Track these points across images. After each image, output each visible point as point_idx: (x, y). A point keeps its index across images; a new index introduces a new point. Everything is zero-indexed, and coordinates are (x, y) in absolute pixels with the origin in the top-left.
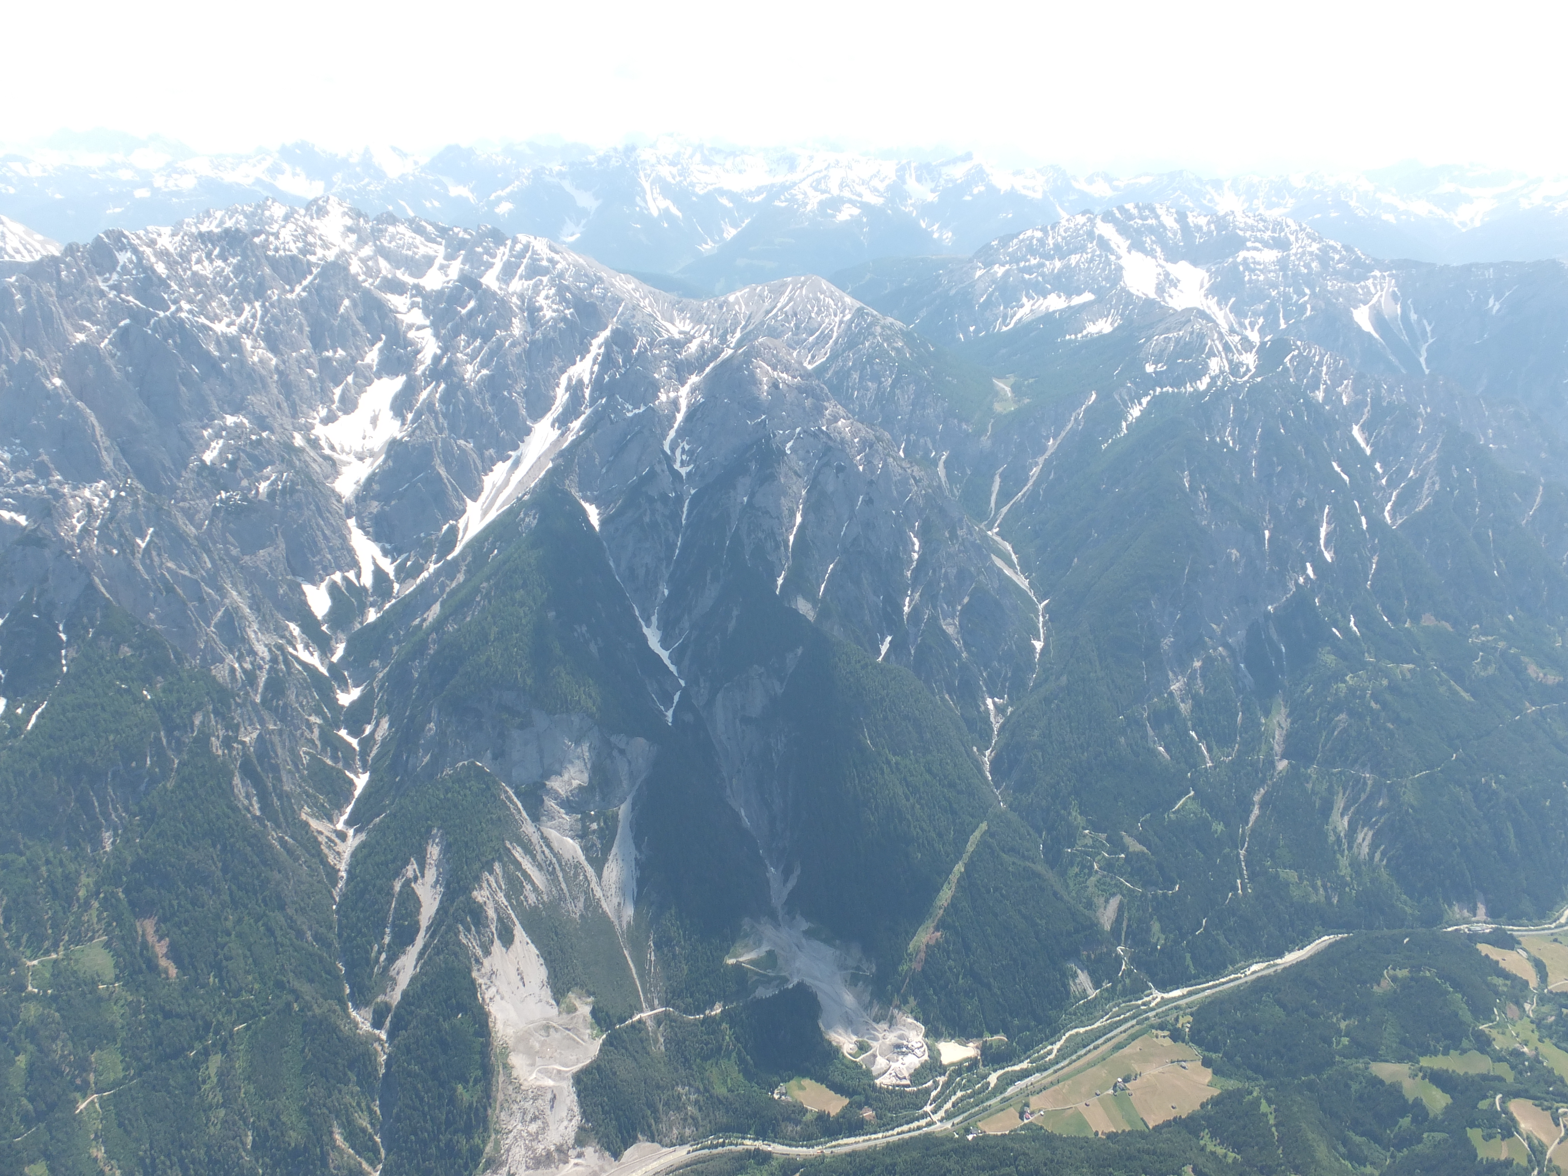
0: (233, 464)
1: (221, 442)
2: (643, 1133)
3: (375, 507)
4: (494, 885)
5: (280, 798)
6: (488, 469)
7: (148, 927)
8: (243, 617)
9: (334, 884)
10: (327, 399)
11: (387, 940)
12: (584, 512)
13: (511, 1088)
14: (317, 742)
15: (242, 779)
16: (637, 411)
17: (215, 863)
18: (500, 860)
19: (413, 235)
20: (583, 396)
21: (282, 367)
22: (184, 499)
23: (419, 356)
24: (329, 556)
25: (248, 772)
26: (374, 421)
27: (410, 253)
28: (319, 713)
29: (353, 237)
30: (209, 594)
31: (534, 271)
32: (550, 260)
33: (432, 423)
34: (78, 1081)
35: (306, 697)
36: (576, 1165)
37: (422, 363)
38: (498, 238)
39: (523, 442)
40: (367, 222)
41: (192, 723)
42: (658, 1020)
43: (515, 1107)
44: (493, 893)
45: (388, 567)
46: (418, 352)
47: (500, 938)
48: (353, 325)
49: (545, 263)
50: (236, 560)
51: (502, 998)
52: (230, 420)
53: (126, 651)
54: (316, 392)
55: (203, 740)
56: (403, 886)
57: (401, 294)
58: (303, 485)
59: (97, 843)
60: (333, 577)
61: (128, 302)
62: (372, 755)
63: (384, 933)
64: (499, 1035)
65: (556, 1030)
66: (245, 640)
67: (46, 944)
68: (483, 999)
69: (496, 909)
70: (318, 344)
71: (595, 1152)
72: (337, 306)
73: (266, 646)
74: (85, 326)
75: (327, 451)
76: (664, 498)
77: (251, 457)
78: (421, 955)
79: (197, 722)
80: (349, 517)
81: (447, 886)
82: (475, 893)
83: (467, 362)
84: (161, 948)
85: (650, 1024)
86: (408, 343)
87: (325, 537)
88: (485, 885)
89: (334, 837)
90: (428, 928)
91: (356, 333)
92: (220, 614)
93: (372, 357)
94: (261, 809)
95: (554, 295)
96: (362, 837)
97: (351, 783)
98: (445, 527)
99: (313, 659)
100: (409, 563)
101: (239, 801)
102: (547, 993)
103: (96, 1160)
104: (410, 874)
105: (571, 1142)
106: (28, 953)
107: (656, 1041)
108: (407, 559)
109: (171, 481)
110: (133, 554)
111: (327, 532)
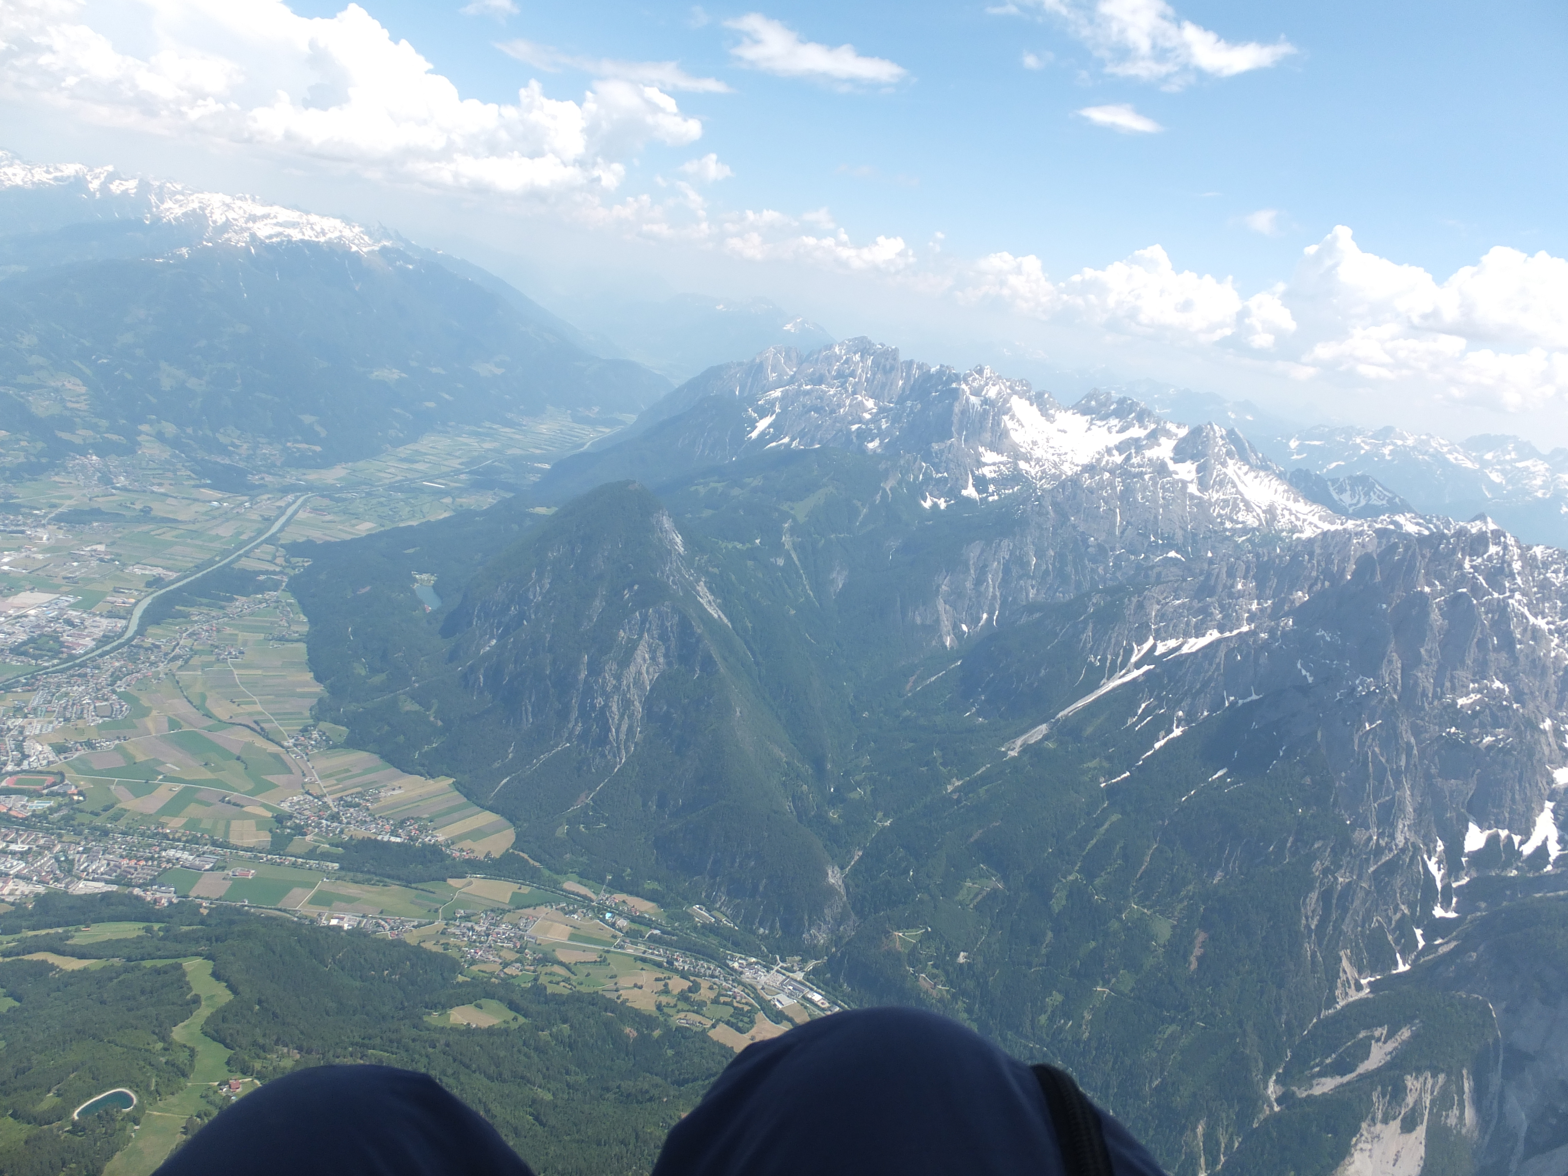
0: (1475, 714)
1: (1479, 696)
4: (1429, 1085)
5: (1334, 929)
7: (1201, 936)
8: (1402, 811)
9: (1328, 1008)
11: (1328, 1061)
14: (1393, 922)
15: (1317, 900)
17: (1261, 930)
18: (1448, 1075)
22: (1422, 719)
24: (1507, 815)
25: (1326, 897)
28: (1412, 906)
30: (1388, 782)
34: (1107, 976)
35: (1410, 890)
41: (1313, 845)
44: (1423, 1090)
45: (1554, 850)
47: (1402, 1120)
50: (1428, 776)
51: (1370, 1156)
52: (1497, 684)
53: (1308, 780)
55: (1312, 857)
56: (1366, 1037)
58: (1518, 753)
59: (1212, 875)
60: (1500, 831)
61: (1477, 579)
62: (1426, 958)
63: (1331, 1056)
66: (1393, 826)
67: (1147, 903)
68: (1356, 1144)
69: (1416, 1103)
73: (1405, 838)
74: (1434, 584)
77: (1493, 715)
78: (1342, 1085)
79: (1316, 846)
80: (1550, 800)
81: (1393, 1059)
82: (1409, 1077)
84: (1197, 951)
87: (1513, 800)
88: (1421, 1080)
89: (1352, 983)
90: (1360, 1075)
92: (1387, 798)
94: (1317, 926)
96: (1371, 996)
97: (1396, 964)
99: (1438, 874)
101: (1305, 908)
103: (1083, 1018)
104: (1377, 1033)
106: (1136, 900)
109: (1423, 703)
110: (1358, 730)
111: (1517, 797)
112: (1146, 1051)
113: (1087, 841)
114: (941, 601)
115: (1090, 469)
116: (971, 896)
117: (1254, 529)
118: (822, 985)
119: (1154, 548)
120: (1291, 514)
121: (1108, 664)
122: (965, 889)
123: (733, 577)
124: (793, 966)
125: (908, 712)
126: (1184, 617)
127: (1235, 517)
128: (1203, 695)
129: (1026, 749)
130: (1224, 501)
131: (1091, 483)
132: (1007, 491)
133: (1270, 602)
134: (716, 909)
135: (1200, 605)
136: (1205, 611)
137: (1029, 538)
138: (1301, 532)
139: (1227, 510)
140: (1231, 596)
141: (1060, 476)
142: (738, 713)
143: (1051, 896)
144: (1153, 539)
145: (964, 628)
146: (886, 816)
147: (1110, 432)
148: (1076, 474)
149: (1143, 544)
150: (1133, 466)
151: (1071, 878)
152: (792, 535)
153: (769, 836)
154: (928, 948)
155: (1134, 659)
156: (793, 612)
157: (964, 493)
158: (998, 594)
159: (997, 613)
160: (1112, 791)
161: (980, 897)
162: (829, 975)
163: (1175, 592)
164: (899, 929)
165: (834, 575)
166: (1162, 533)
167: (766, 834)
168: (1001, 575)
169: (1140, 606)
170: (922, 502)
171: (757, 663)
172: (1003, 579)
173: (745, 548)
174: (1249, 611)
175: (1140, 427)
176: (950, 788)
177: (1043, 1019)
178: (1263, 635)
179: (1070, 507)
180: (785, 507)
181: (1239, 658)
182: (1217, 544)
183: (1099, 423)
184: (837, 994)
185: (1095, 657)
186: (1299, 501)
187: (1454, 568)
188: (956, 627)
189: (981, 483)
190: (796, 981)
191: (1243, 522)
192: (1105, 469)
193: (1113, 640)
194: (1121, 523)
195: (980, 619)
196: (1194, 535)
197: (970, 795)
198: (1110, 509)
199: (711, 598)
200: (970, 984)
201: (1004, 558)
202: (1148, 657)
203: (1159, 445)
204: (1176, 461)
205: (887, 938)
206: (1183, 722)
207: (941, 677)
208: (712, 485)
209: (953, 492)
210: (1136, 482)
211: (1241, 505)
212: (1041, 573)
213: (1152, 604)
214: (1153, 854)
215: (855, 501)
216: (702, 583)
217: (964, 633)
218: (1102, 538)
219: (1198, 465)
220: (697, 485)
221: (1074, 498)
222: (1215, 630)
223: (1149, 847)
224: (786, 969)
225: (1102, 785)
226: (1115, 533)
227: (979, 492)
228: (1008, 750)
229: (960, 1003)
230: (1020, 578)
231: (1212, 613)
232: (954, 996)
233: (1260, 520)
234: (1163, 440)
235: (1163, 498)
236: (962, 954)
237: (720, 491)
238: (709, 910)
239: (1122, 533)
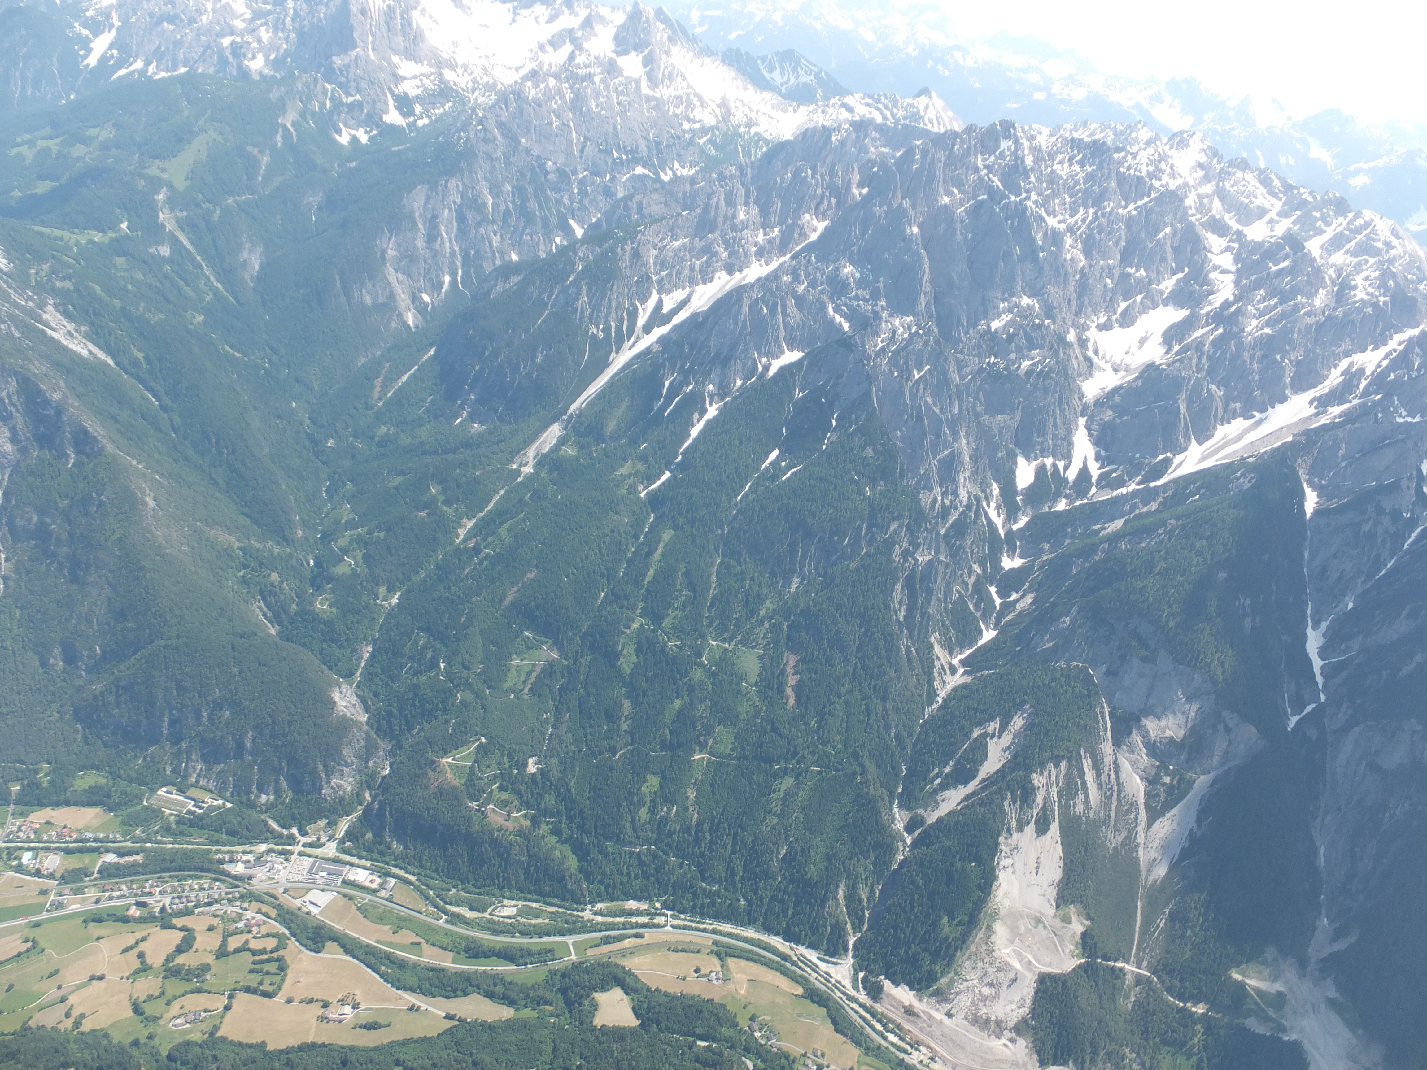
0: (1011, 338)
1: (1010, 316)
2: (1075, 1062)
3: (1108, 415)
4: (1053, 778)
5: (923, 615)
6: (1226, 420)
7: (791, 660)
8: (962, 463)
9: (930, 705)
10: (1111, 309)
11: (947, 770)
12: (1302, 496)
13: (984, 947)
14: (970, 587)
15: (902, 588)
16: (1409, 419)
17: (855, 640)
18: (1069, 761)
20: (1358, 386)
21: (1087, 270)
22: (962, 352)
23: (1211, 297)
24: (1050, 442)
25: (910, 584)
26: (1142, 341)
27: (1246, 201)
28: (982, 564)
29: (1201, 173)
30: (945, 434)
31: (1366, 249)
32: (1388, 245)
33: (1194, 361)
34: (702, 739)
35: (978, 547)
36: (1005, 1045)
37: (1210, 304)
38: (1341, 207)
39: (1273, 407)
40: (1219, 162)
41: (889, 527)
42: (1139, 980)
43: (980, 965)
44: (1049, 784)
45: (1095, 470)
46: (1212, 293)
47: (1036, 823)
48: (1165, 252)
49: (1379, 245)
50: (977, 416)
51: (1014, 873)
52: (1025, 301)
53: (869, 452)
54: (1105, 301)
55: (889, 544)
56: (980, 736)
57: (1221, 236)
58: (1057, 375)
59: (787, 583)
60: (1045, 460)
61: (993, 181)
62: (1007, 619)
63: (948, 764)
64: (997, 900)
65: (1045, 927)
66: (954, 481)
67: (726, 635)
68: (998, 863)
69: (1045, 799)
70: (1126, 259)
71: (1027, 1047)
72: (1158, 231)
73: (968, 493)
74: (953, 192)
75: (1090, 354)
77: (1027, 336)
78: (967, 797)
79: (892, 528)
80: (1082, 416)
81: (1015, 756)
82: (1034, 775)
83: (1254, 316)
84: (792, 680)
85: (1129, 979)
86: (1206, 282)
87: (1055, 425)
88: (1046, 773)
89: (947, 667)
90: (983, 780)
91: (1163, 259)
92: (946, 453)
93: (1168, 284)
94: (905, 616)
95: (1375, 278)
96: (968, 679)
97: (980, 633)
98: (1161, 457)
99: (998, 521)
100: (1114, 475)
101: (893, 603)
102: (1052, 893)
103: (688, 798)
104: (990, 730)
105: (1011, 1025)
106: (714, 634)
107: (1127, 996)
108: (1114, 471)
109: (959, 334)
110: (907, 381)
111: (1058, 421)
112: (765, 819)
113: (644, 575)
114: (391, 269)
115: (534, 75)
116: (523, 678)
117: (712, 128)
118: (364, 854)
119: (619, 165)
120: (744, 105)
121: (613, 334)
122: (513, 670)
123: (97, 289)
124: (319, 839)
125: (383, 429)
126: (687, 261)
127: (691, 116)
128: (733, 362)
129: (541, 462)
130: (677, 97)
131: (537, 93)
132: (437, 111)
133: (776, 230)
134: (192, 786)
135: (702, 243)
136: (708, 250)
137: (479, 173)
138: (757, 125)
139: (682, 108)
140: (734, 228)
141: (495, 85)
142: (151, 503)
143: (617, 655)
144: (616, 155)
145: (426, 298)
146: (391, 590)
147: (538, 23)
148: (516, 82)
149: (607, 162)
150: (578, 66)
151: (635, 626)
152: (172, 210)
153: (241, 672)
154: (488, 767)
155: (641, 321)
156: (200, 318)
157: (387, 118)
158: (457, 249)
159: (460, 272)
160: (655, 500)
161: (534, 675)
162: (369, 835)
163: (671, 231)
164: (446, 753)
165: (245, 255)
166: (624, 147)
167: (236, 670)
168: (455, 224)
169: (636, 255)
170: (337, 137)
171: (164, 408)
172: (459, 229)
173: (106, 240)
174: (756, 244)
175: (570, 14)
176: (462, 533)
177: (643, 813)
178: (785, 278)
179: (518, 126)
180: (153, 171)
181: (765, 310)
182: (682, 152)
183: (523, 12)
184: (387, 859)
185: (598, 328)
186: (747, 89)
187: (970, 172)
188: (415, 298)
189: (404, 104)
190: (327, 860)
191: (700, 121)
192: (548, 74)
193: (614, 303)
194: (579, 140)
195: (441, 284)
196: (658, 144)
197: (490, 539)
198: (564, 124)
199: (71, 327)
200: (550, 800)
201: (455, 203)
202: (658, 318)
203: (596, 35)
204: (619, 54)
205: (434, 770)
206: (716, 398)
207: (414, 375)
208: (41, 144)
209: (372, 120)
210: (586, 87)
211: (695, 100)
212: (501, 215)
213: (648, 250)
214: (718, 573)
215: (249, 148)
216: (50, 308)
217: (426, 305)
218: (561, 159)
219: (644, 58)
220: (19, 145)
221: (521, 114)
222: (723, 272)
223: (712, 565)
224: (311, 845)
225: (642, 495)
226: (573, 153)
227: (405, 115)
228: (521, 466)
229: (543, 826)
230: (479, 224)
231: (717, 252)
232: (534, 820)
233: (716, 116)
234: (598, 28)
235: (619, 104)
236: (531, 761)
237: (55, 152)
238: (181, 791)
239: (582, 151)
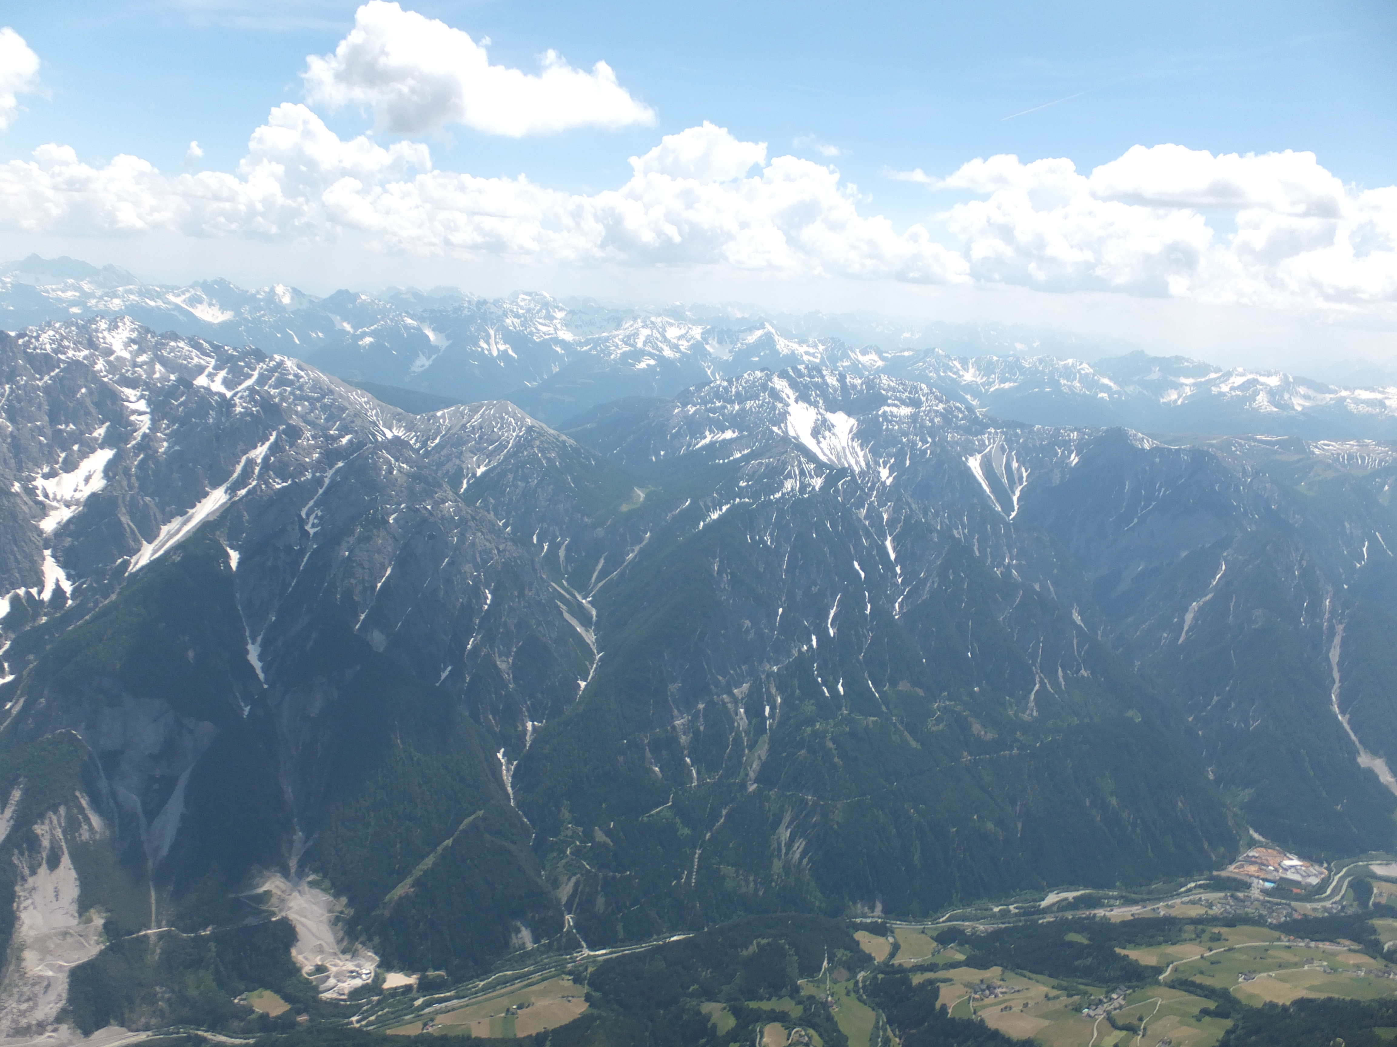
2: (115, 1018)
3: (68, 541)
4: (55, 822)
6: (167, 521)
10: (51, 459)
12: (227, 556)
13: (17, 975)
16: (285, 484)
18: (66, 804)
19: (191, 349)
20: (253, 473)
21: (16, 433)
23: (135, 434)
24: (17, 575)
26: (87, 479)
27: (185, 362)
29: (135, 347)
32: (297, 376)
33: (125, 483)
36: (49, 1037)
37: (135, 439)
38: (260, 356)
39: (200, 502)
40: (153, 337)
42: (161, 936)
43: (15, 990)
44: (52, 828)
45: (67, 587)
46: (136, 431)
47: (47, 863)
48: (86, 407)
49: (291, 377)
51: (35, 908)
54: (44, 455)
60: (18, 591)
62: (5, 724)
64: (22, 935)
65: (72, 935)
68: (18, 907)
69: (51, 842)
70: (54, 419)
71: (69, 1028)
72: (75, 393)
75: (41, 498)
76: (289, 549)
80: (46, 549)
81: (16, 821)
82: (36, 826)
83: (165, 440)
85: (153, 939)
86: (132, 424)
87: (16, 560)
88: (47, 821)
91: (88, 413)
93: (100, 432)
95: (247, 396)
98: (119, 561)
100: (85, 586)
102: (74, 908)
105: (52, 1019)
107: (154, 952)
108: (84, 583)
111: (19, 557)
